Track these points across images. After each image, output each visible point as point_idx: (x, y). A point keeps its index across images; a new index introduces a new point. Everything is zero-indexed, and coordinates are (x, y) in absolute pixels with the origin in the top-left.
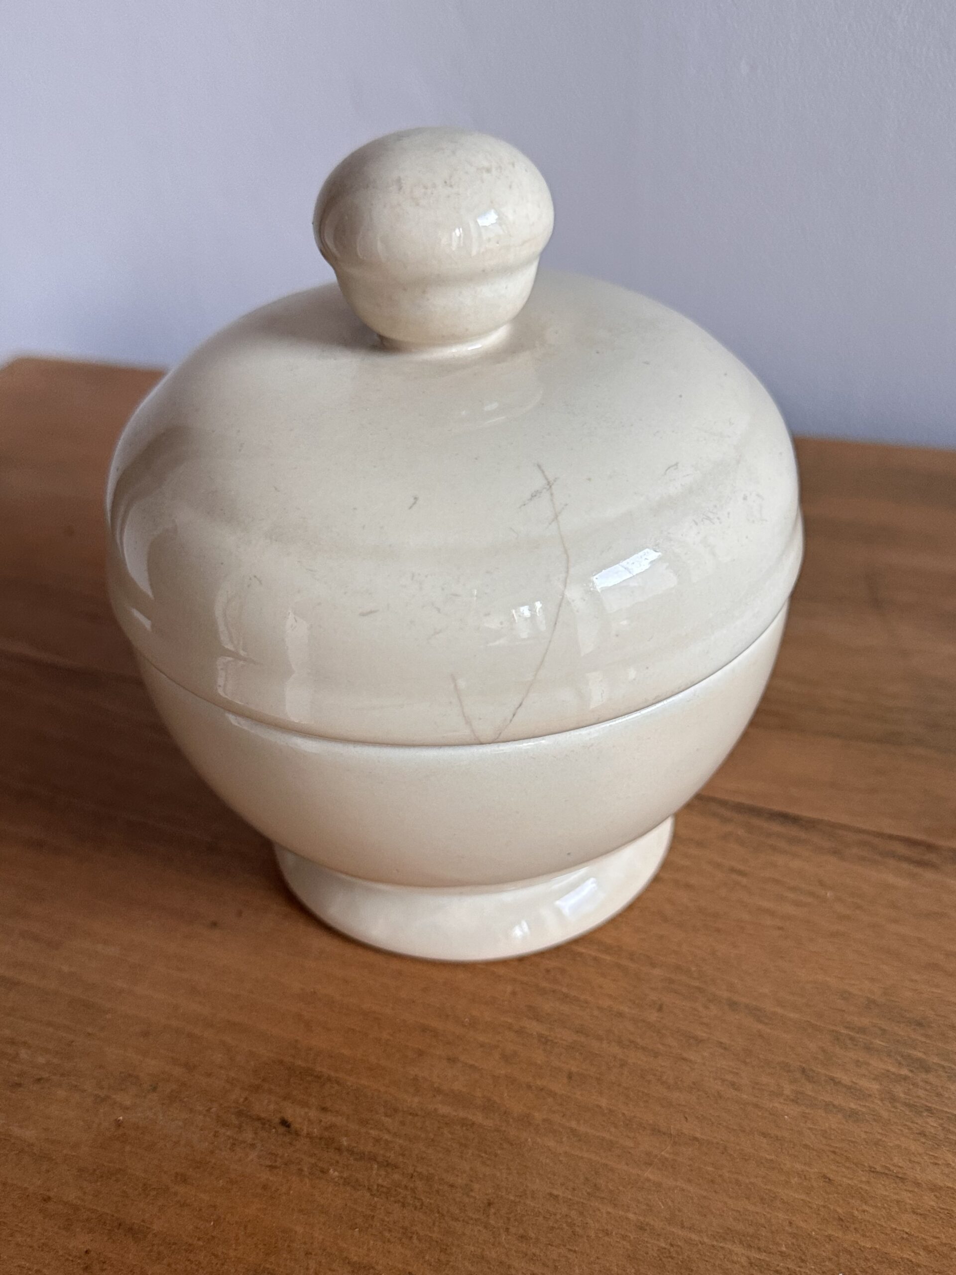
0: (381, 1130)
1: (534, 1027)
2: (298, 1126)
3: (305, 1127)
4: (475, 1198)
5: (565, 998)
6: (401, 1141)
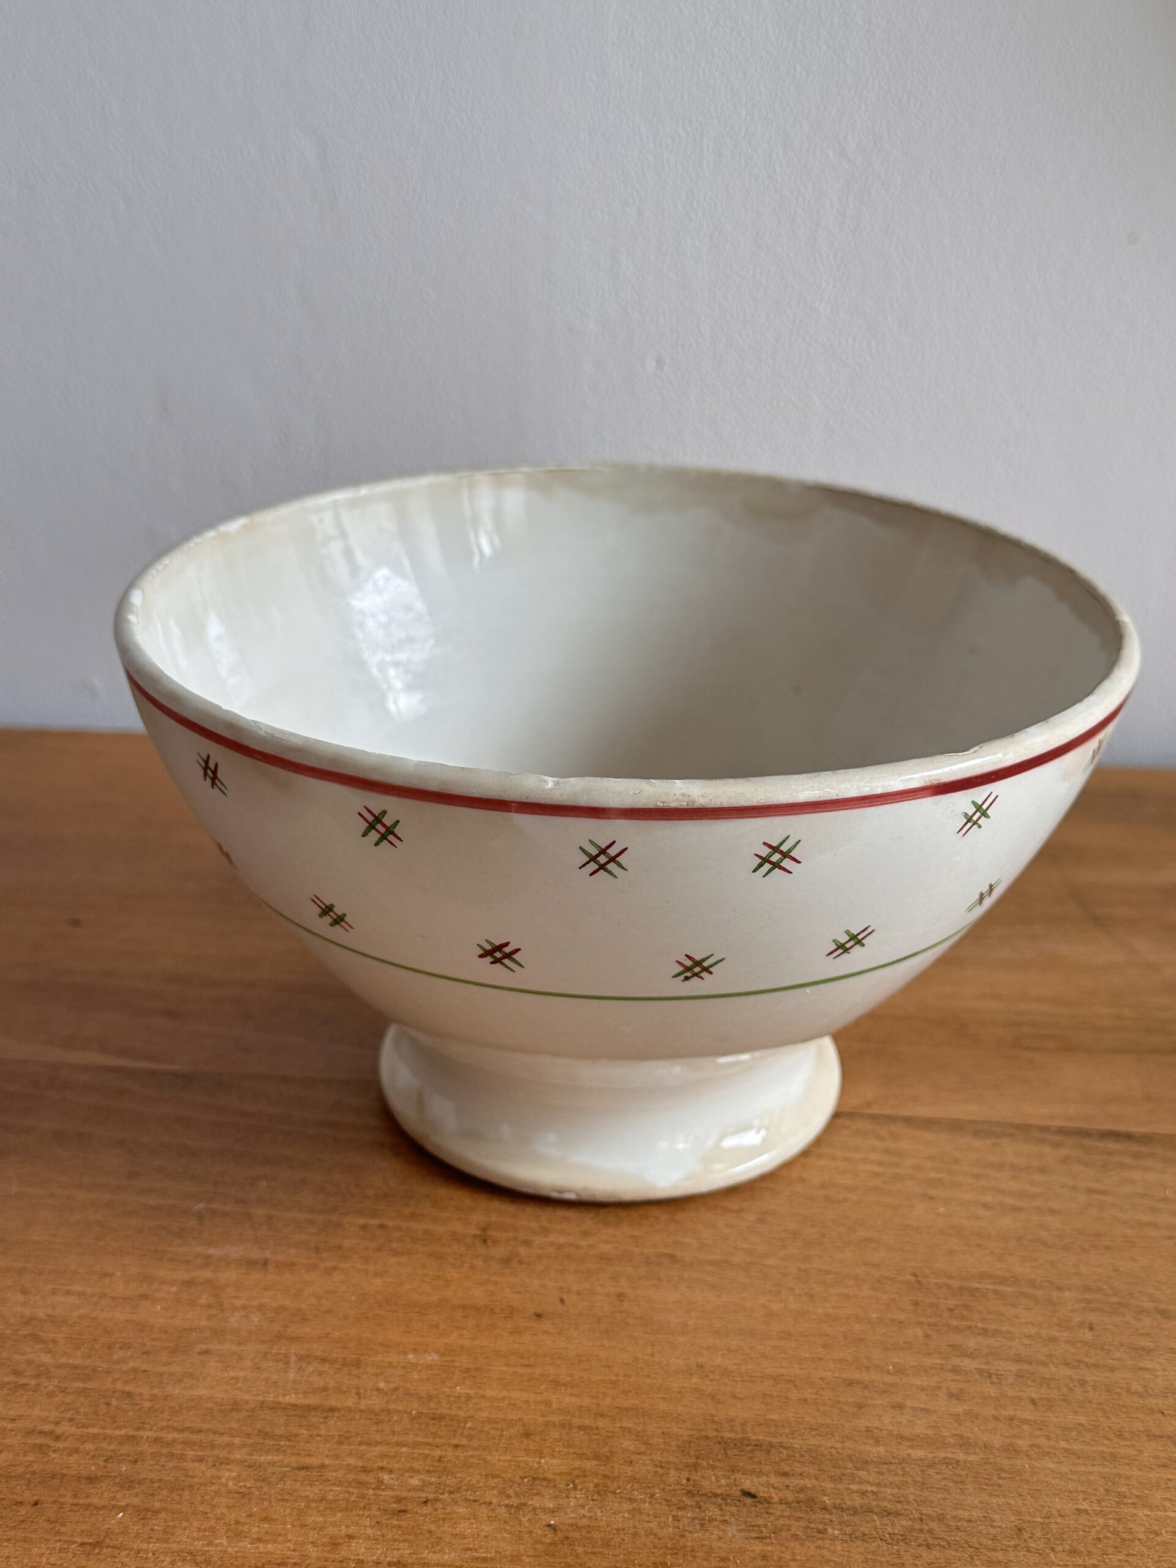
0: (862, 1484)
1: (967, 1364)
2: (766, 1495)
3: (774, 1495)
4: (1000, 1527)
5: (985, 1332)
6: (889, 1491)
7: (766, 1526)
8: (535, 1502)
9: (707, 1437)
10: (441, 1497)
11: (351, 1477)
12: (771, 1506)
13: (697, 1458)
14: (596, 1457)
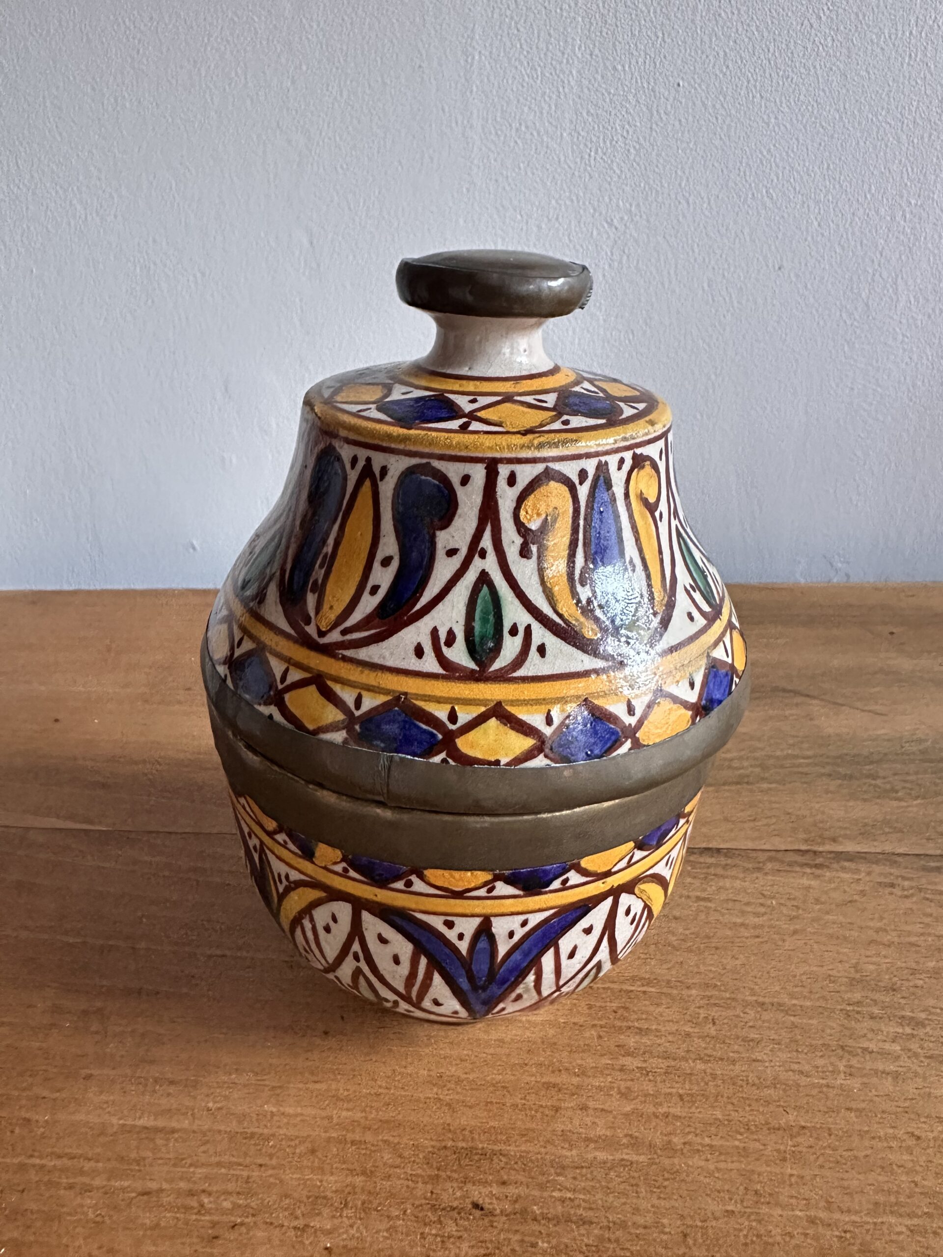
7: (491, 1241)
8: (315, 1223)
9: (445, 1147)
10: (247, 1220)
11: (180, 1202)
12: (496, 1219)
13: (438, 1170)
14: (364, 1173)
